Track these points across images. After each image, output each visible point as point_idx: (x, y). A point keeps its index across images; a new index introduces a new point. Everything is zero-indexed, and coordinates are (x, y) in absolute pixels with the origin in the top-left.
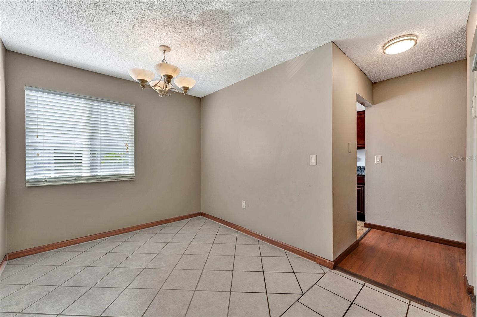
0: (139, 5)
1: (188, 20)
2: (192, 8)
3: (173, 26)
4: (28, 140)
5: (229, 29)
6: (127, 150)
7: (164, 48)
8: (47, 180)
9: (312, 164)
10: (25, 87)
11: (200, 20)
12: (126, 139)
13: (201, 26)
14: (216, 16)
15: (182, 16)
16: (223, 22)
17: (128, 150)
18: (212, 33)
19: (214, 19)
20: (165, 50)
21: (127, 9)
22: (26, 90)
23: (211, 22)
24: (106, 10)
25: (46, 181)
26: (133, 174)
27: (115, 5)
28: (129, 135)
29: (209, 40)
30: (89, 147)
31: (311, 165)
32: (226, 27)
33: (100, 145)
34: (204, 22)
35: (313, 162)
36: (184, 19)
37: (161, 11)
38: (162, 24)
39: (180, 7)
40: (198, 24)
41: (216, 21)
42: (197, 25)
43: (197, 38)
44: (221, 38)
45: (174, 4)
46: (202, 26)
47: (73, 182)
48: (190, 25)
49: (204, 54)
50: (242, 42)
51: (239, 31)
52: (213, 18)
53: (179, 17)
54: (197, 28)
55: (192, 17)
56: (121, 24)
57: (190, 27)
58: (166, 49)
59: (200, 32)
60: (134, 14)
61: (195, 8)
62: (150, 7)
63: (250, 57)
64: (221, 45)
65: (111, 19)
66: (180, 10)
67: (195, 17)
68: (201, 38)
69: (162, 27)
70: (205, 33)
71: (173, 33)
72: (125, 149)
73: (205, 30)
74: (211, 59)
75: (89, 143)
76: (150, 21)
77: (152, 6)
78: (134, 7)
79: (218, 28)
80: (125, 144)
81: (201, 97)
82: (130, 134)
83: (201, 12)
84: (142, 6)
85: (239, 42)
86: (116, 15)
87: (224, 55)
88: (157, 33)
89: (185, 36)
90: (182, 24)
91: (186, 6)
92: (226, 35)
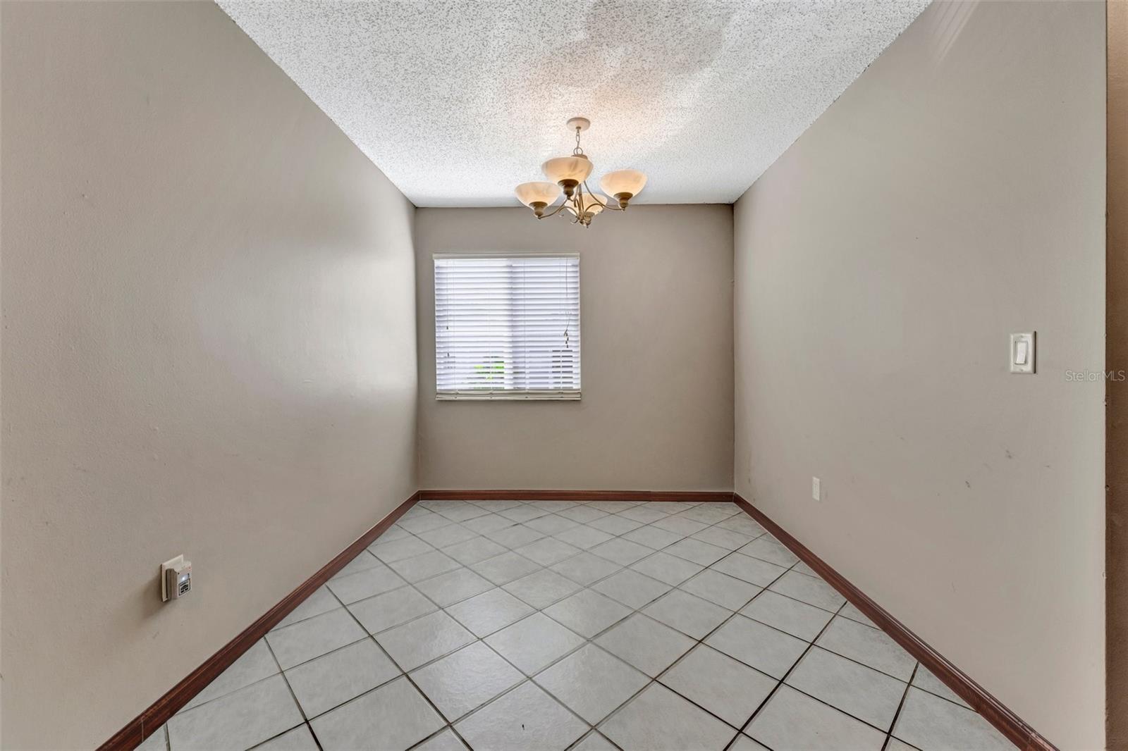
0: (488, 68)
1: (574, 48)
2: (562, 20)
3: (559, 74)
4: (439, 333)
5: (667, 17)
6: (566, 343)
7: (575, 124)
8: (460, 392)
9: (1018, 370)
10: (434, 255)
11: (594, 34)
12: (565, 323)
13: (604, 47)
14: (617, 8)
15: (559, 47)
16: (643, 11)
17: (569, 344)
18: (638, 47)
19: (618, 16)
20: (579, 128)
21: (480, 84)
22: (435, 260)
23: (617, 26)
24: (460, 102)
25: (457, 394)
26: (579, 390)
27: (463, 87)
28: (571, 314)
29: (644, 66)
30: (510, 340)
31: (1014, 373)
32: (657, 18)
33: (524, 336)
34: (604, 34)
35: (1020, 359)
36: (566, 51)
37: (522, 58)
38: (541, 81)
39: (542, 32)
40: (596, 46)
41: (626, 19)
42: (597, 48)
43: (618, 75)
44: (665, 47)
45: (530, 34)
46: (607, 45)
47: (489, 398)
48: (585, 55)
49: (658, 102)
50: (725, 30)
51: (694, 9)
52: (614, 15)
53: (556, 52)
54: (603, 56)
55: (576, 40)
56: (490, 112)
57: (589, 61)
58: (580, 123)
59: (613, 59)
60: (492, 86)
61: (568, 18)
62: (503, 62)
63: (782, 53)
64: (679, 61)
65: (474, 110)
66: (546, 38)
67: (581, 36)
68: (626, 70)
69: (544, 85)
70: (623, 55)
71: (570, 88)
72: (563, 341)
73: (620, 50)
74: (683, 105)
75: (511, 334)
76: (521, 85)
77: (505, 58)
78: (485, 76)
79: (641, 31)
80: (564, 332)
81: (733, 201)
82: (573, 313)
83: (583, 19)
84: (492, 67)
85: (718, 33)
86: (475, 101)
87: (706, 82)
88: (546, 101)
89: (593, 83)
90: (570, 61)
91: (550, 24)
92: (670, 34)
